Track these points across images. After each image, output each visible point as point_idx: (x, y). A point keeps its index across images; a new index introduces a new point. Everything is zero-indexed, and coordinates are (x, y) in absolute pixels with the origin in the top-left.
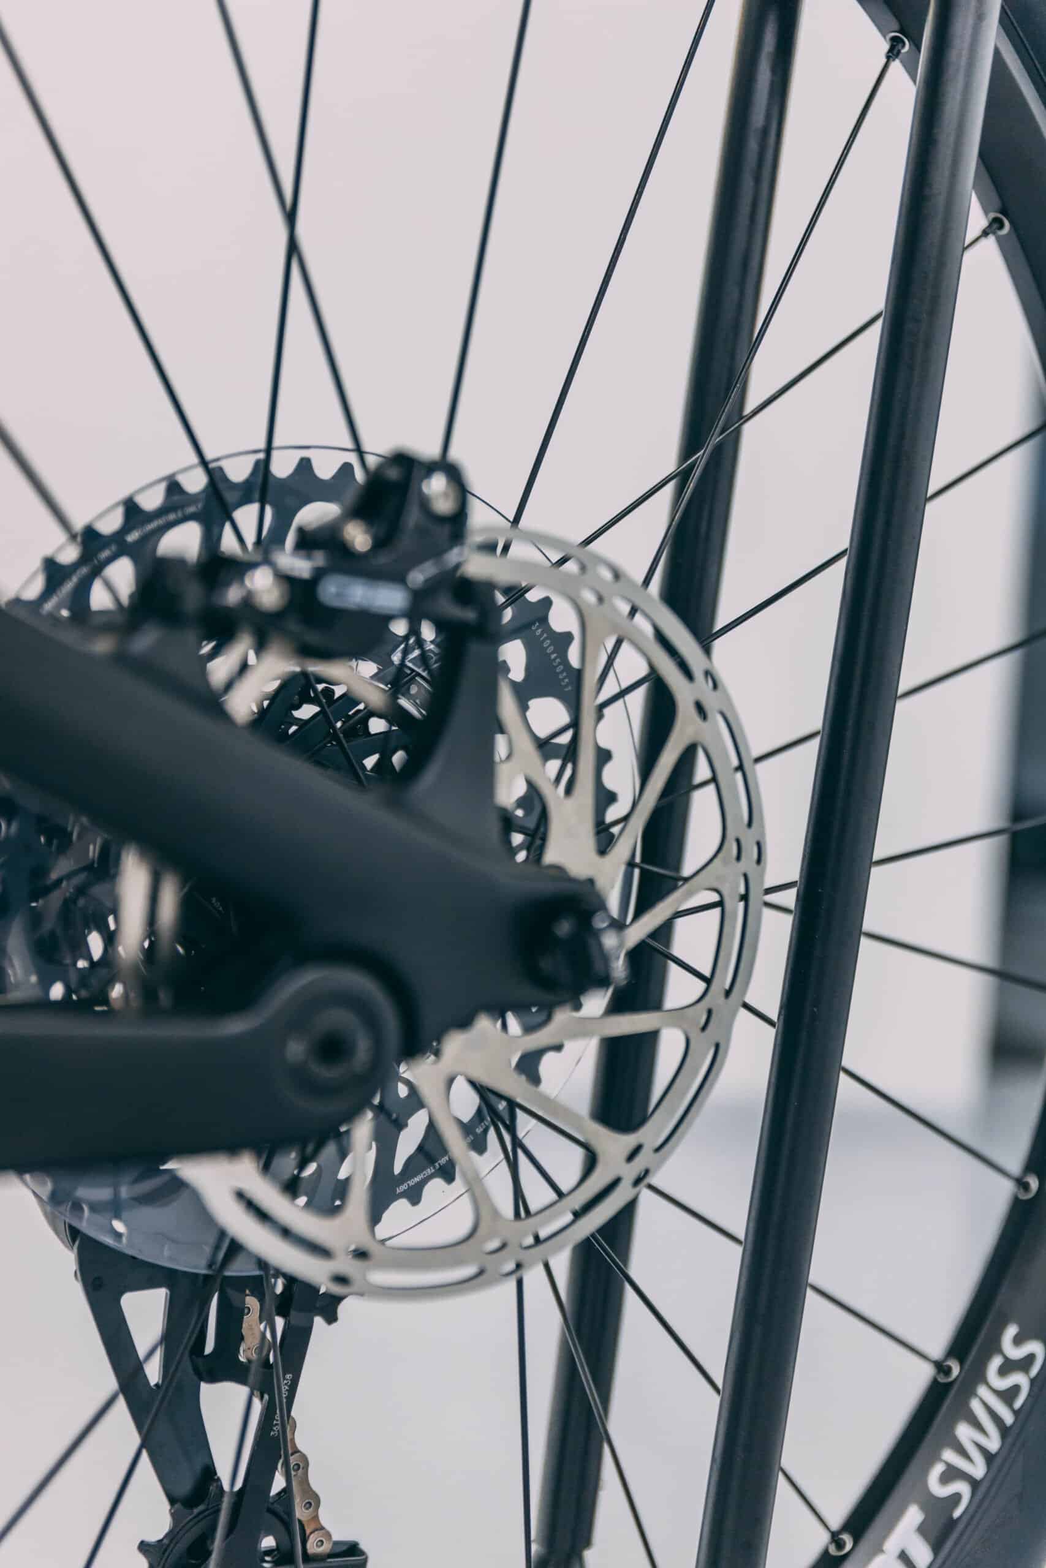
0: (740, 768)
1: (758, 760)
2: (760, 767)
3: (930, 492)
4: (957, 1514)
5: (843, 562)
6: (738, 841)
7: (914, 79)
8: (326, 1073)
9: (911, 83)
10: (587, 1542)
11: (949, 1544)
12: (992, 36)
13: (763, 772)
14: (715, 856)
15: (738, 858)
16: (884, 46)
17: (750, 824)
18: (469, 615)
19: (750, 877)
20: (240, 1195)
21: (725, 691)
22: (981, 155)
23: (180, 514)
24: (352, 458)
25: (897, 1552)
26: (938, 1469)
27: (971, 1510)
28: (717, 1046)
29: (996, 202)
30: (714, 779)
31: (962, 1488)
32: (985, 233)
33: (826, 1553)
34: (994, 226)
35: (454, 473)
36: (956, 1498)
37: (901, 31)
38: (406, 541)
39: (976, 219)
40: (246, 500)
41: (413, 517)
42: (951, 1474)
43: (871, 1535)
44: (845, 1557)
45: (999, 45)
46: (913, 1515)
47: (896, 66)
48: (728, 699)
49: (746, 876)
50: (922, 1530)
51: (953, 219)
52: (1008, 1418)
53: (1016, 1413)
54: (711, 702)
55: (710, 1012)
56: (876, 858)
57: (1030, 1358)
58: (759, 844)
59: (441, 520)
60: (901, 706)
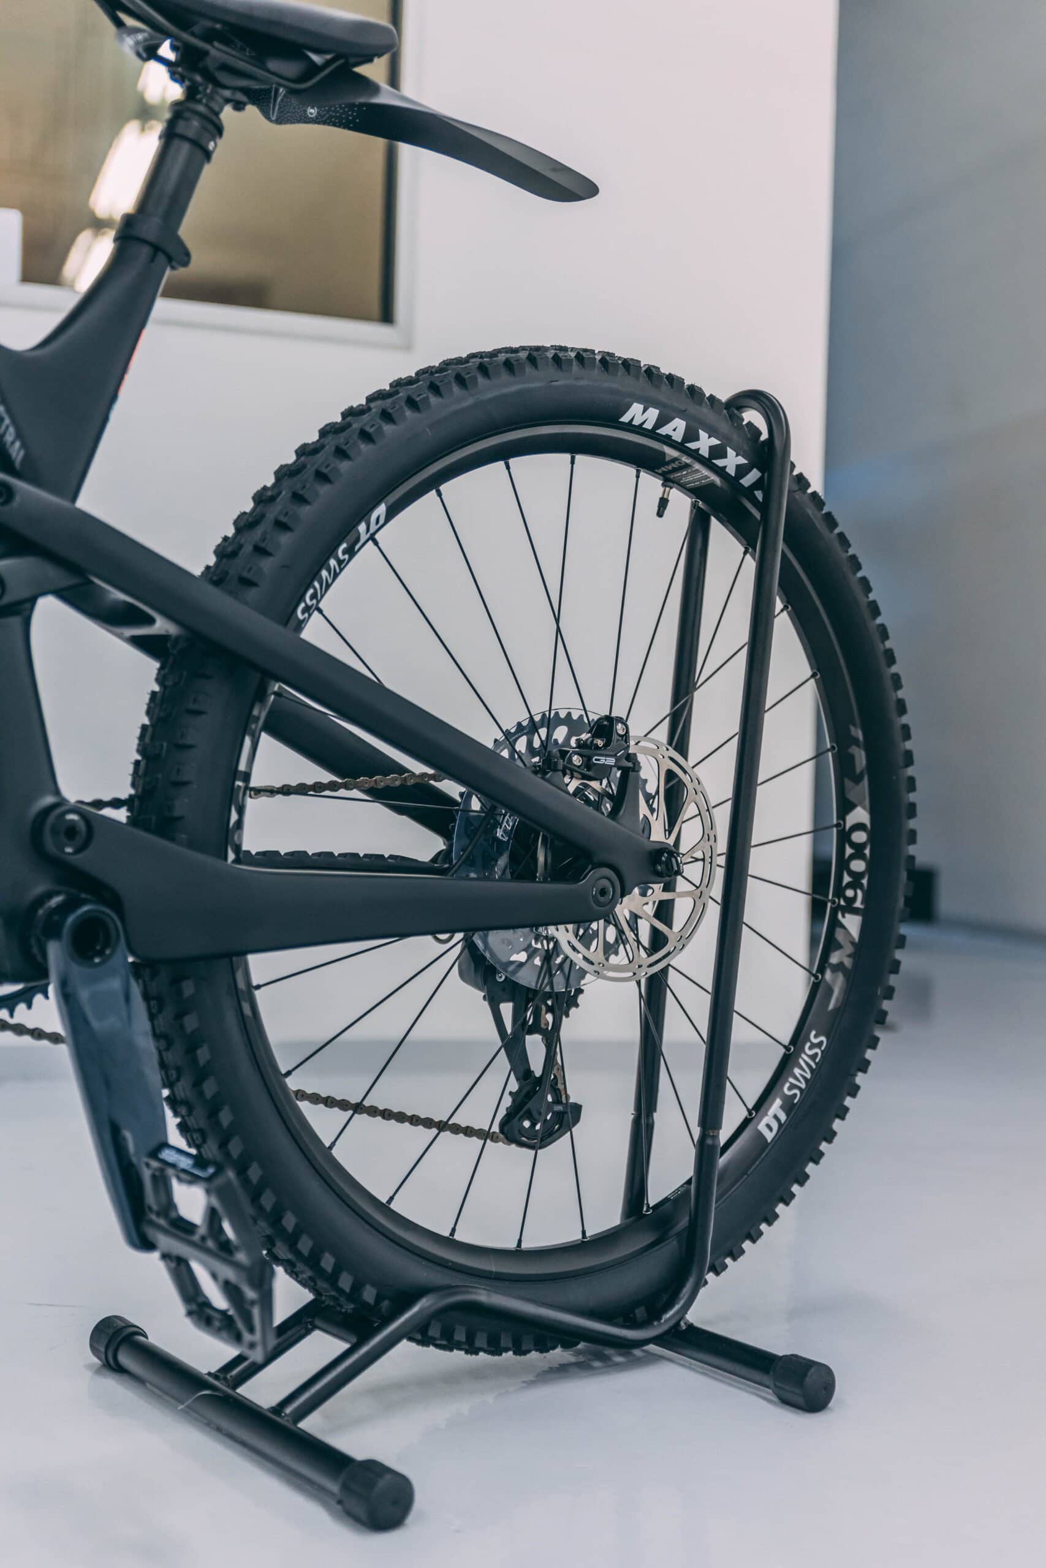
0: (708, 810)
1: (713, 807)
2: (715, 809)
3: (766, 709)
4: (796, 1101)
5: (737, 736)
6: (708, 835)
7: (754, 559)
8: (602, 899)
9: (753, 561)
10: (655, 1110)
11: (793, 1113)
12: (781, 545)
13: (715, 811)
14: (701, 840)
15: (709, 840)
16: (742, 549)
17: (712, 829)
18: (630, 765)
19: (713, 847)
20: (569, 942)
21: (702, 784)
22: (780, 584)
23: (522, 733)
24: (583, 713)
25: (772, 1115)
26: (787, 1085)
27: (801, 1100)
28: (704, 904)
29: (785, 599)
30: (700, 814)
31: (797, 1092)
32: (782, 611)
33: (746, 1117)
34: (785, 608)
35: (625, 724)
36: (795, 1095)
37: (748, 545)
38: (614, 743)
39: (779, 605)
40: (542, 726)
41: (615, 737)
42: (792, 1087)
43: (762, 1110)
44: (753, 1118)
45: (784, 549)
46: (778, 1102)
47: (748, 556)
48: (704, 788)
49: (711, 847)
50: (782, 1107)
51: (771, 605)
52: (814, 1066)
53: (816, 1064)
54: (699, 789)
55: (701, 892)
56: (752, 844)
57: (821, 1043)
58: (715, 836)
59: (622, 736)
60: (759, 788)
